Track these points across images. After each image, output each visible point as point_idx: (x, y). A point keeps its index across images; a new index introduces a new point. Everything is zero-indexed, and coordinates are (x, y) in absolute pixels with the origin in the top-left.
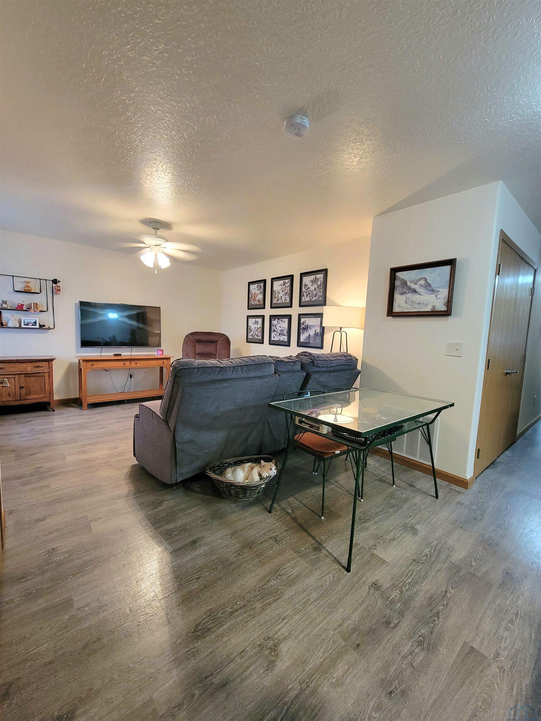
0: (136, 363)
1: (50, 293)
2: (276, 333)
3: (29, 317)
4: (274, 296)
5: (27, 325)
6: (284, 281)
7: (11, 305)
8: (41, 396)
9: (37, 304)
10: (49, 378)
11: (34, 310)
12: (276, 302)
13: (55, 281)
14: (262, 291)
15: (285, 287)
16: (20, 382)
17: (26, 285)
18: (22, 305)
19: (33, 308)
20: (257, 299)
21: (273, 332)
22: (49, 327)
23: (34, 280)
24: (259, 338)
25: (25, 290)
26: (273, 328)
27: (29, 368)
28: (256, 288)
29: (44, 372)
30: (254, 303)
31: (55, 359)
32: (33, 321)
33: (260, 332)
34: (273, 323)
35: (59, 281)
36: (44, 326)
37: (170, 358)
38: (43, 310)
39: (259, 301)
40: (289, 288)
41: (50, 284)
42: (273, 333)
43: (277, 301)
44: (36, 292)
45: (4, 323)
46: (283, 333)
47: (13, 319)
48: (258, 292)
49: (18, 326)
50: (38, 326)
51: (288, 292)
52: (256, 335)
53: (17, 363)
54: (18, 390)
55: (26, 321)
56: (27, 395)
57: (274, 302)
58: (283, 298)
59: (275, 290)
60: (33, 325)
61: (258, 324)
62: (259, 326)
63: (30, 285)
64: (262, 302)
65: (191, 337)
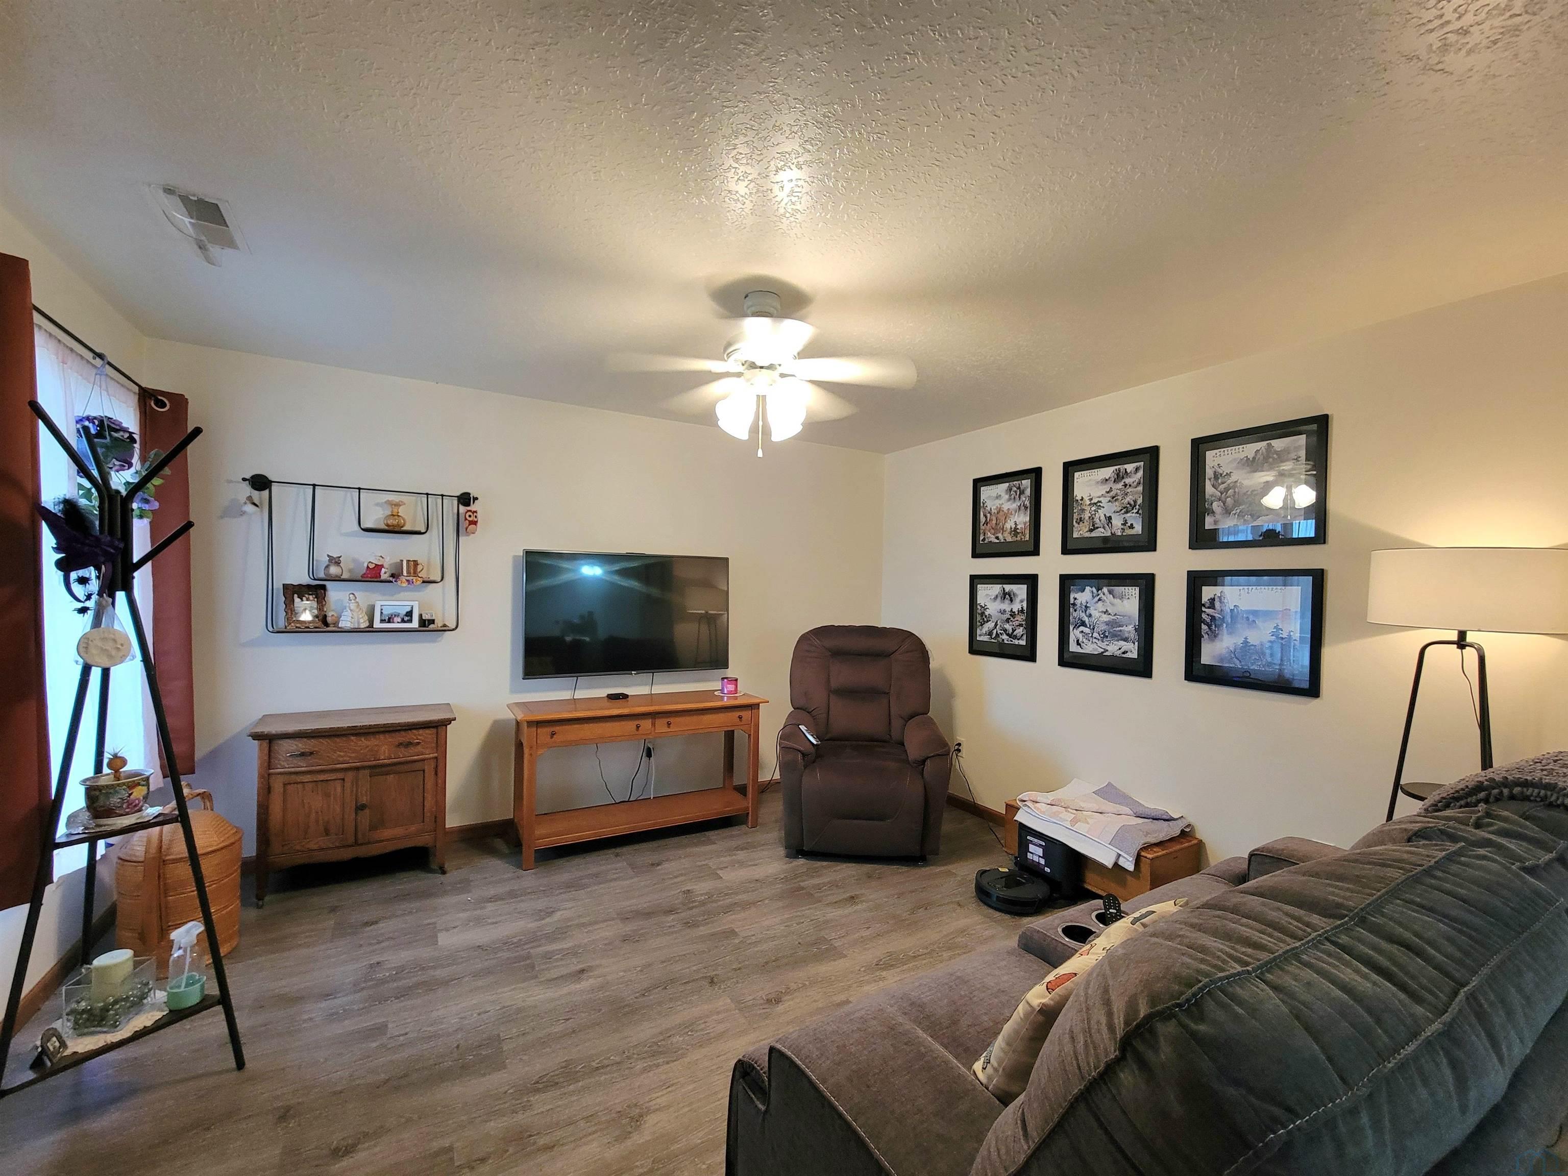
0: (669, 724)
1: (451, 531)
2: (1087, 630)
3: (393, 598)
4: (1075, 516)
5: (389, 622)
6: (1117, 467)
7: (352, 566)
8: (413, 828)
9: (416, 563)
10: (436, 774)
11: (408, 581)
12: (1088, 535)
13: (465, 499)
14: (1027, 503)
15: (1125, 485)
16: (357, 791)
17: (392, 511)
18: (379, 567)
19: (405, 573)
20: (1009, 525)
21: (1075, 627)
22: (445, 626)
23: (413, 498)
24: (1016, 642)
25: (388, 525)
26: (1074, 615)
27: (384, 750)
28: (1003, 494)
29: (423, 760)
30: (997, 538)
31: (454, 719)
32: (403, 612)
33: (1021, 625)
34: (1075, 599)
35: (475, 499)
36: (432, 622)
37: (758, 705)
38: (432, 578)
39: (1015, 532)
40: (1140, 488)
41: (451, 506)
42: (1077, 632)
43: (1091, 531)
44: (417, 529)
45: (329, 619)
46: (1120, 631)
47: (353, 606)
48: (1008, 506)
49: (364, 625)
50: (415, 624)
51: (1135, 502)
52: (1008, 635)
53: (352, 738)
54: (350, 816)
55: (387, 611)
56: (373, 828)
57: (1075, 535)
58: (1113, 521)
59: (1079, 498)
60: (403, 621)
61: (1011, 600)
62: (1016, 607)
63: (402, 511)
64: (1028, 536)
65: (817, 642)
